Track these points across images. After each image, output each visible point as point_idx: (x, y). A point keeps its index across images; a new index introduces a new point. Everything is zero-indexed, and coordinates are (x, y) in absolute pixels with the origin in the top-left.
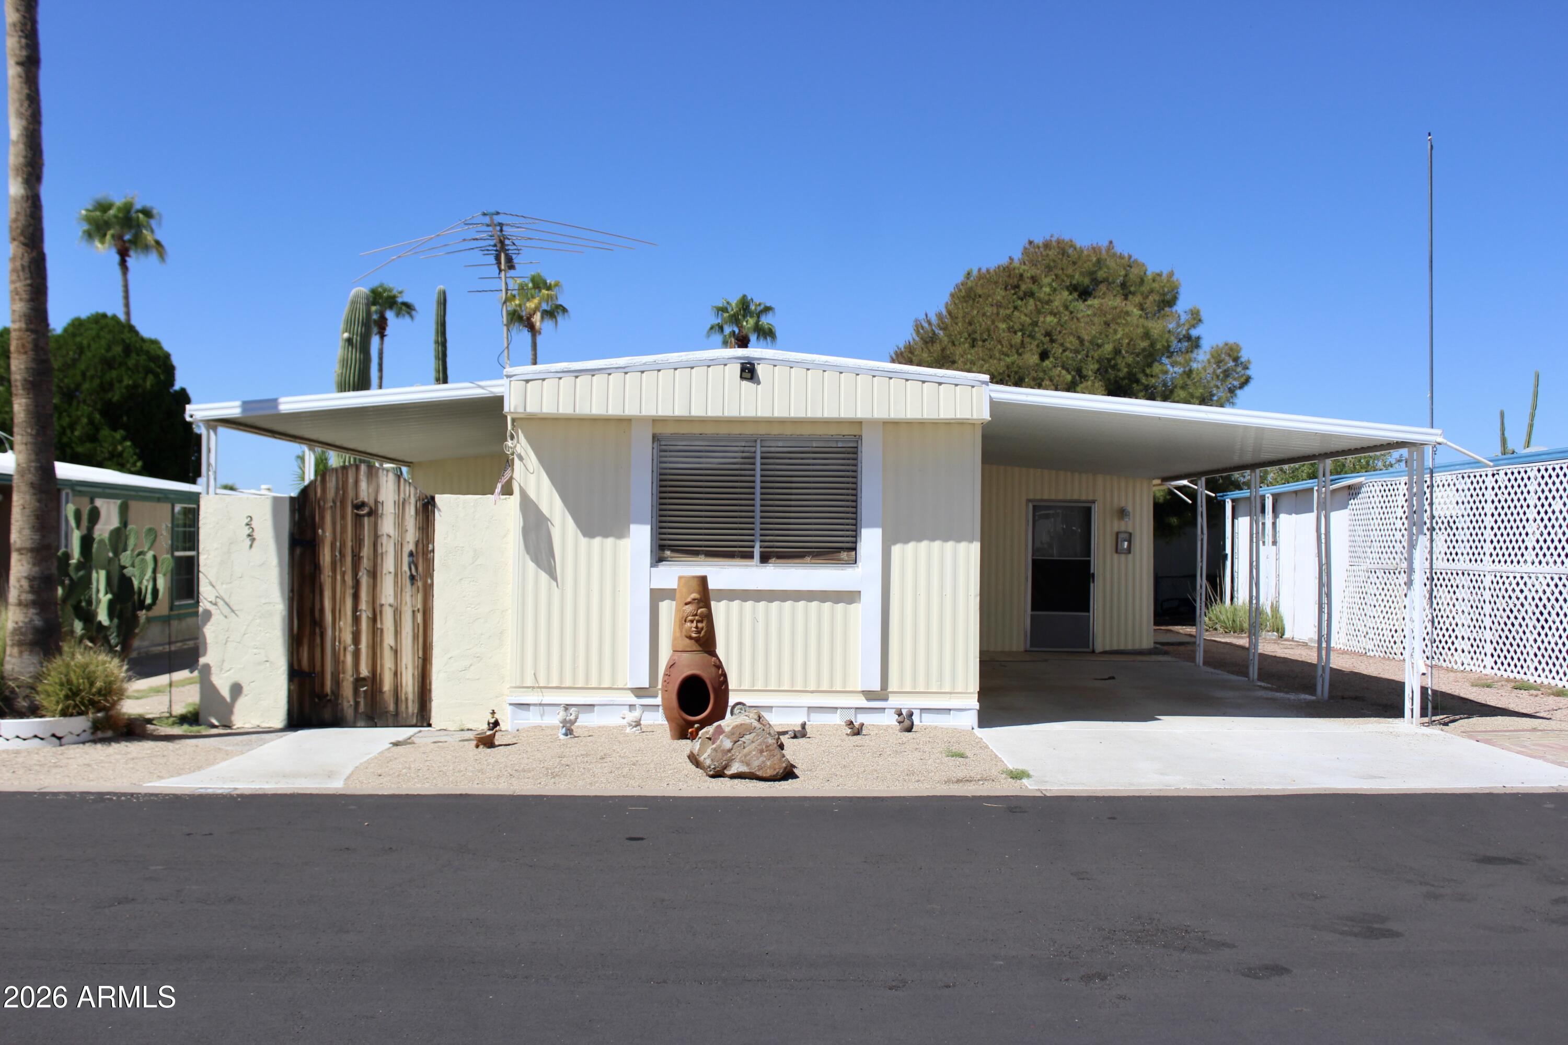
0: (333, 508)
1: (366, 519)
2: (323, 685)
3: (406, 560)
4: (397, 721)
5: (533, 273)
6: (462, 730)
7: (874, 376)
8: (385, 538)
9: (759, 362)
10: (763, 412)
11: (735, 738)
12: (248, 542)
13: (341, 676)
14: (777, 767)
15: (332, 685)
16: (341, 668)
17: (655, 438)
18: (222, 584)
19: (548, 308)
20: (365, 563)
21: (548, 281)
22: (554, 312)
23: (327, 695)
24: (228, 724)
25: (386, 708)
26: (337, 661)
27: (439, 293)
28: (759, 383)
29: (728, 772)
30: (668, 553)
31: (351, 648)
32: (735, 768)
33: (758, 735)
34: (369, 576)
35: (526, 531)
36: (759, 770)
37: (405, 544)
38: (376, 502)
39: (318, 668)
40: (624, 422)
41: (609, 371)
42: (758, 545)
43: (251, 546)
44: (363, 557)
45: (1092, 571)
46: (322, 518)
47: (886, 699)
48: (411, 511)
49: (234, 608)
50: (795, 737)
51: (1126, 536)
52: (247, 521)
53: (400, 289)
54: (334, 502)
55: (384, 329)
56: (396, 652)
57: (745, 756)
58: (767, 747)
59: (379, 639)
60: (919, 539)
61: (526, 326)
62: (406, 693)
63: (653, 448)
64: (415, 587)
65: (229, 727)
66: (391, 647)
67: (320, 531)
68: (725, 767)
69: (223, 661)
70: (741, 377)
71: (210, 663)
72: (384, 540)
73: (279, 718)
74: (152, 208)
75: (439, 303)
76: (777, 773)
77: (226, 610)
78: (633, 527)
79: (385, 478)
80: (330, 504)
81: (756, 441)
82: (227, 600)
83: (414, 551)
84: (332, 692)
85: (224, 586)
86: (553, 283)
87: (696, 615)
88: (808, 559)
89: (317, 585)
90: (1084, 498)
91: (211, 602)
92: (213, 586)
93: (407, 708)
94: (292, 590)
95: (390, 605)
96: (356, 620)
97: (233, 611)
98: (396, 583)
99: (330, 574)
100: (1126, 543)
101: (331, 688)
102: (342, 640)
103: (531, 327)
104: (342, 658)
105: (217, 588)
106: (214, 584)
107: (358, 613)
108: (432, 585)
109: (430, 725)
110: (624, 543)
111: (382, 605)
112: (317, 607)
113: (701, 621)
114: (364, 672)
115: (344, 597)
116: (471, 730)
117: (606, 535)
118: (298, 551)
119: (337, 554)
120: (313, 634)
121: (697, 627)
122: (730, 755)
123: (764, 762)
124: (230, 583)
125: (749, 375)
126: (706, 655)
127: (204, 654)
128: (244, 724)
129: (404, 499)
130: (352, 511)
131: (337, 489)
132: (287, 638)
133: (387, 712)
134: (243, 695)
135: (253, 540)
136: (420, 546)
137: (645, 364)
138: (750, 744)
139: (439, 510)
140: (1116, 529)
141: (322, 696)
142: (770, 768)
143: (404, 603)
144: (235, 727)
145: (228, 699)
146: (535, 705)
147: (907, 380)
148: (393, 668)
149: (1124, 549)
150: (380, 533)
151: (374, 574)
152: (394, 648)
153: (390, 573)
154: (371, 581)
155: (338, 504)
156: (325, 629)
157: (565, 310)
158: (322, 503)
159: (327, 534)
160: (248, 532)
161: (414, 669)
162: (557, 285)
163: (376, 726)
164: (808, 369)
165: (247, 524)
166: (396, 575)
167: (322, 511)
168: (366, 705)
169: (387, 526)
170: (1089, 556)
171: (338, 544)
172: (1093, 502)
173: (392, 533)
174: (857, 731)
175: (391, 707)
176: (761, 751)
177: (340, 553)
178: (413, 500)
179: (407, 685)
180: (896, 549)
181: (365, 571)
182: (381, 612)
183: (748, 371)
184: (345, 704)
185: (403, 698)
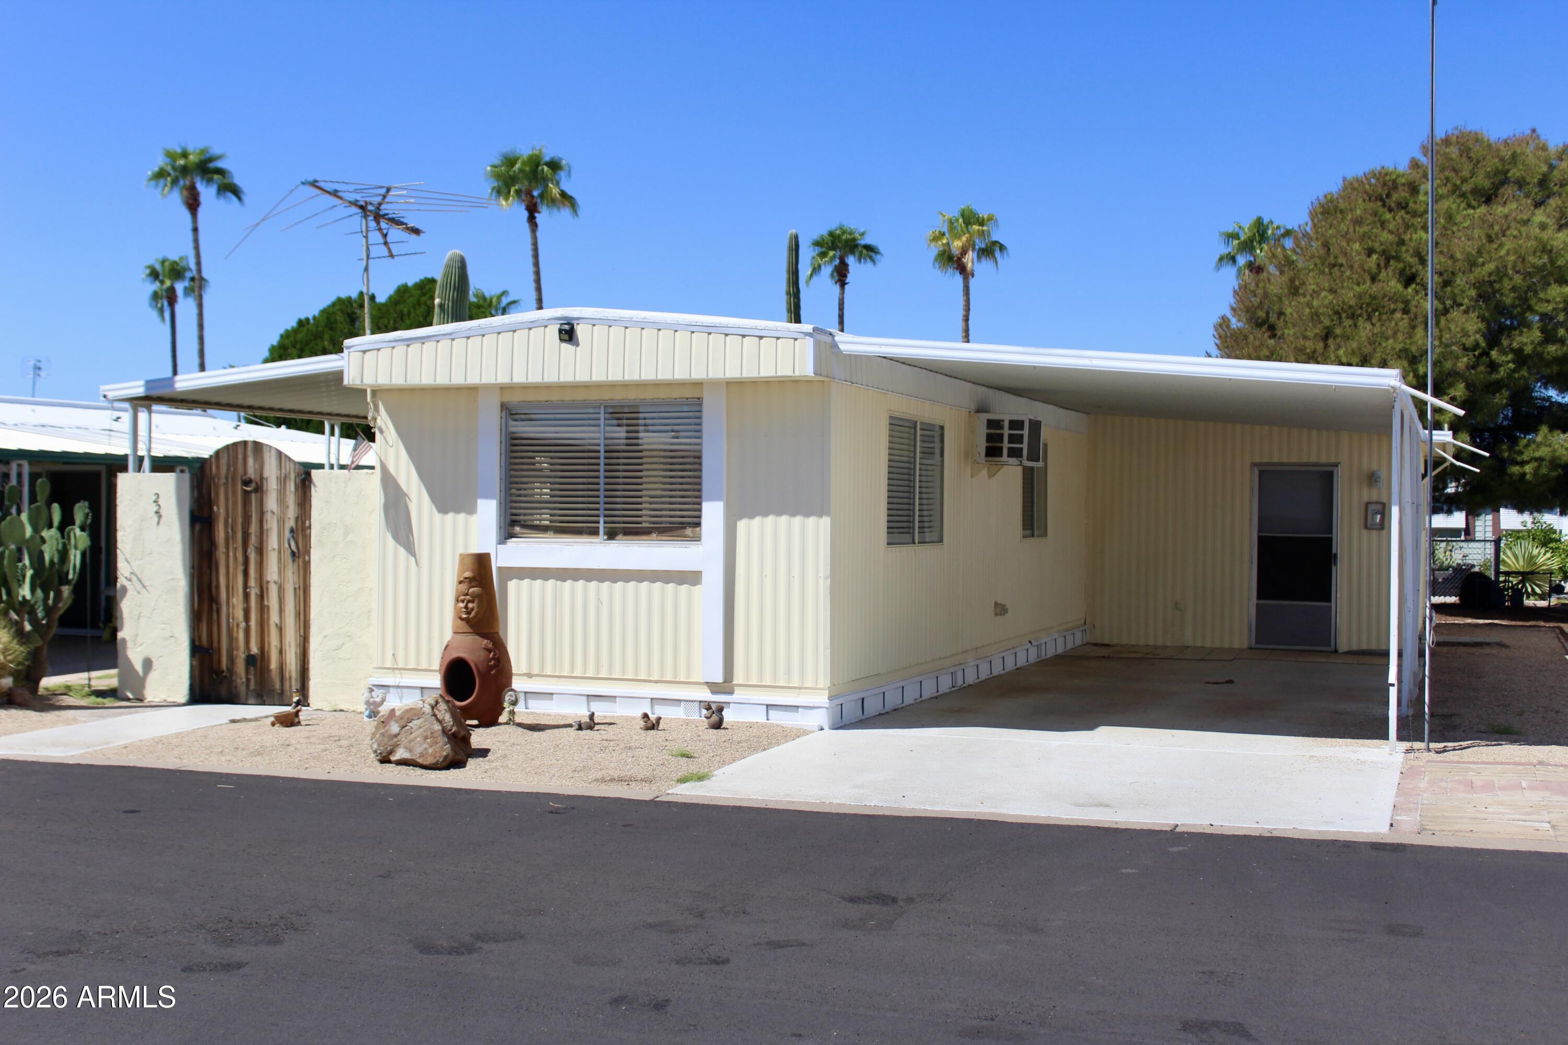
0: (226, 484)
1: (253, 496)
2: (219, 661)
3: (287, 534)
4: (283, 700)
5: (963, 207)
6: (335, 711)
7: (693, 332)
8: (269, 512)
9: (577, 322)
10: (582, 377)
11: (403, 723)
12: (156, 519)
13: (235, 652)
14: (438, 755)
15: (227, 661)
16: (234, 645)
17: (504, 407)
18: (135, 560)
19: (983, 246)
20: (253, 540)
21: (981, 216)
22: (990, 251)
23: (223, 672)
24: (140, 698)
25: (273, 686)
26: (231, 638)
27: (791, 238)
28: (577, 345)
29: (393, 758)
30: (518, 529)
31: (243, 625)
32: (400, 754)
33: (426, 721)
34: (256, 553)
35: (387, 508)
36: (420, 757)
37: (286, 520)
38: (262, 478)
39: (215, 645)
40: (472, 390)
41: (437, 338)
42: (602, 520)
43: (158, 523)
44: (251, 533)
45: (1334, 551)
46: (217, 495)
47: (731, 693)
48: (291, 487)
49: (146, 584)
50: (580, 728)
51: (1378, 507)
52: (154, 498)
53: (862, 230)
54: (227, 478)
55: (845, 276)
56: (281, 629)
57: (410, 742)
58: (432, 733)
59: (266, 616)
60: (765, 514)
61: (957, 269)
62: (290, 672)
63: (501, 418)
64: (296, 564)
65: (141, 700)
66: (277, 625)
67: (215, 508)
68: (391, 752)
69: (137, 635)
70: (561, 339)
71: (126, 637)
72: (268, 516)
73: (182, 692)
74: (561, 159)
75: (790, 249)
76: (437, 761)
77: (138, 586)
78: (480, 502)
79: (268, 454)
80: (223, 481)
81: (600, 407)
82: (139, 576)
83: (294, 527)
84: (228, 669)
85: (137, 562)
86: (985, 217)
87: (467, 595)
88: (654, 535)
89: (214, 562)
90: (1323, 460)
91: (126, 578)
92: (128, 562)
93: (291, 686)
94: (193, 567)
95: (275, 583)
96: (247, 596)
97: (144, 587)
98: (280, 559)
99: (224, 550)
100: (1379, 517)
101: (227, 665)
102: (235, 616)
103: (962, 269)
104: (235, 635)
105: (132, 563)
106: (129, 560)
107: (248, 590)
108: (309, 561)
109: (308, 705)
110: (473, 519)
111: (268, 582)
112: (214, 583)
113: (473, 602)
114: (254, 650)
115: (236, 574)
116: (343, 711)
117: (458, 511)
118: (198, 527)
119: (230, 531)
120: (210, 611)
121: (466, 607)
122: (395, 740)
123: (426, 749)
124: (142, 559)
125: (566, 337)
126: (477, 637)
127: (121, 629)
128: (154, 698)
129: (286, 475)
130: (242, 489)
131: (228, 465)
132: (188, 614)
133: (273, 690)
134: (153, 670)
135: (160, 517)
136: (300, 522)
137: (470, 329)
138: (417, 730)
139: (315, 486)
140: (1365, 499)
141: (219, 672)
142: (431, 755)
143: (286, 580)
144: (146, 701)
145: (141, 673)
146: (393, 687)
147: (727, 335)
148: (279, 646)
149: (1376, 524)
150: (265, 509)
151: (261, 551)
152: (279, 625)
153: (274, 549)
154: (258, 558)
155: (230, 480)
156: (220, 605)
157: (1002, 248)
158: (216, 480)
159: (221, 511)
160: (156, 508)
161: (296, 647)
162: (990, 218)
163: (264, 705)
164: (626, 328)
165: (155, 502)
166: (280, 552)
167: (217, 487)
168: (256, 682)
169: (271, 503)
170: (1331, 533)
171: (230, 520)
172: (1336, 465)
173: (275, 510)
174: (652, 725)
175: (278, 686)
176: (426, 738)
177: (232, 530)
178: (293, 476)
179: (290, 664)
180: (742, 525)
181: (253, 548)
182: (267, 589)
183: (568, 334)
184: (239, 681)
185: (287, 676)
